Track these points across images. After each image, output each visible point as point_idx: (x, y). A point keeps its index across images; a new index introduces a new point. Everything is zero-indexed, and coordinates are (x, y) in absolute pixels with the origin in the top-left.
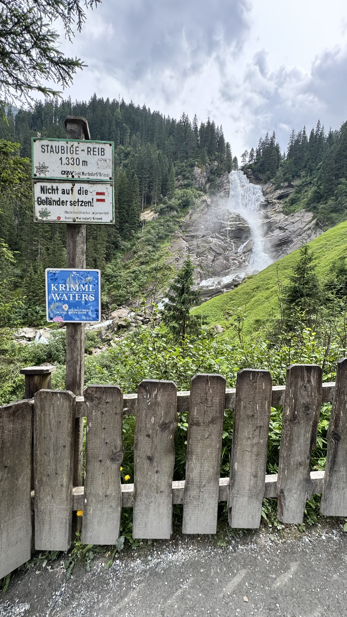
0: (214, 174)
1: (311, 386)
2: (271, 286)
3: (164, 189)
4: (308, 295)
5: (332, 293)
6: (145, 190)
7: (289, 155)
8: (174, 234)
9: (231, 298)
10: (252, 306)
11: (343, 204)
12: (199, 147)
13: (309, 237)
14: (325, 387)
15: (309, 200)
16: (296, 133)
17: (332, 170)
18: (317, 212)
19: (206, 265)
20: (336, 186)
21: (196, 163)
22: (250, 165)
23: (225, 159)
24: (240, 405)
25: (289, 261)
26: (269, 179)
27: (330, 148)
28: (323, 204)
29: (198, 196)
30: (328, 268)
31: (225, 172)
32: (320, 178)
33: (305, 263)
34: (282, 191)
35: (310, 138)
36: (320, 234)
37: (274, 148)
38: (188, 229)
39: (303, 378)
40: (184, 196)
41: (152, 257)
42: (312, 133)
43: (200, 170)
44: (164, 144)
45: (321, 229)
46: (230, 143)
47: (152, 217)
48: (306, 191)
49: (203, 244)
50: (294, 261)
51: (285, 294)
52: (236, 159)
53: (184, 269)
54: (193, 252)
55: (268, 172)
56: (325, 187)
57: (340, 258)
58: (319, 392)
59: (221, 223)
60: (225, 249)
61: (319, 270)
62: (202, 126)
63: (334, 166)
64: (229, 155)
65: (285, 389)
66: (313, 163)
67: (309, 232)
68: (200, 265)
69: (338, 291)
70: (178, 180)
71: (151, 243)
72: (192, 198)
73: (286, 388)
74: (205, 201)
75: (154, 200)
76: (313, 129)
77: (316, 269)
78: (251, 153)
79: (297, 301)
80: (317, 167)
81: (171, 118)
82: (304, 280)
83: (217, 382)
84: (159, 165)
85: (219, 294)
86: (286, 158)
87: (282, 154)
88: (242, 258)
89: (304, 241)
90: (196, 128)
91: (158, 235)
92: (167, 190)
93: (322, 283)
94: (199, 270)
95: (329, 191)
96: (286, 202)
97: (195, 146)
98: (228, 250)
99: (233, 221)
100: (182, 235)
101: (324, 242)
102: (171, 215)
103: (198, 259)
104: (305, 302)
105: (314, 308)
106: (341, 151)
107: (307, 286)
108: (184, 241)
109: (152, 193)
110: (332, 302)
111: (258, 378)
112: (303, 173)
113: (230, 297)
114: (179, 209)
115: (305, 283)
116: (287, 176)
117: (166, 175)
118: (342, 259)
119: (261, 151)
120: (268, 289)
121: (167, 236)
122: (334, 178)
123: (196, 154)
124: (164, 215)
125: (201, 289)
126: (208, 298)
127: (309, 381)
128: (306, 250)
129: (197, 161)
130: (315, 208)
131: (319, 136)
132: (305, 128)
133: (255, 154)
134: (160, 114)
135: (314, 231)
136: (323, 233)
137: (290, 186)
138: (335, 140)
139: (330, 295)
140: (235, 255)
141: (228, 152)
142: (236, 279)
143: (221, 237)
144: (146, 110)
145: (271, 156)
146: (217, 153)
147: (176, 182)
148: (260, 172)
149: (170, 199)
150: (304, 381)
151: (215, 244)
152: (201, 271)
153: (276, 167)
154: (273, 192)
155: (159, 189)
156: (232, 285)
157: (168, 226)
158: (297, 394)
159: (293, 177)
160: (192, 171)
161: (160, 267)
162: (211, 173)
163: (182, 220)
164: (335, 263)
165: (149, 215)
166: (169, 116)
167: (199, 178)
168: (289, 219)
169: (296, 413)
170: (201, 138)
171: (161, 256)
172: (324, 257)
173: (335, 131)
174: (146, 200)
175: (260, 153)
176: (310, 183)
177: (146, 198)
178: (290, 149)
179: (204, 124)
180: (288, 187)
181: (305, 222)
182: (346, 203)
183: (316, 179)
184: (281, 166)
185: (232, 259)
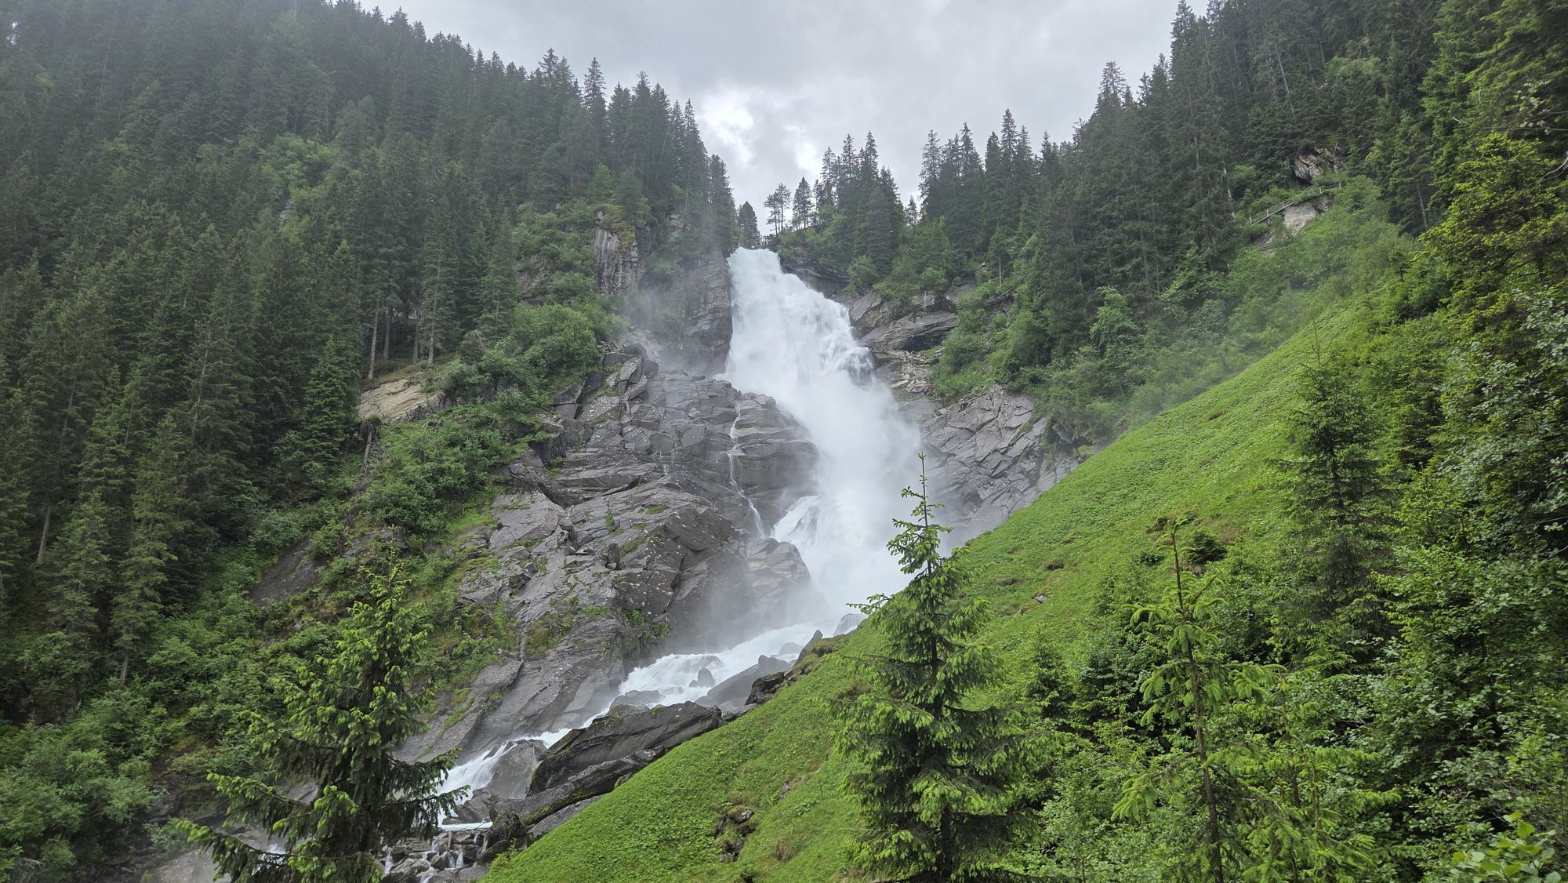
0: (669, 256)
3: (470, 302)
6: (386, 303)
7: (928, 207)
8: (506, 476)
11: (1124, 370)
15: (1014, 355)
16: (942, 143)
17: (1071, 260)
18: (1043, 393)
19: (649, 600)
20: (1092, 310)
21: (600, 215)
23: (709, 208)
26: (869, 281)
27: (1054, 194)
28: (1062, 369)
29: (608, 332)
32: (1036, 285)
34: (920, 324)
35: (988, 162)
36: (1068, 472)
37: (877, 184)
38: (570, 457)
40: (552, 332)
42: (992, 146)
45: (1069, 453)
46: (724, 159)
47: (414, 407)
48: (999, 326)
54: (590, 547)
55: (864, 259)
56: (1057, 312)
60: (725, 534)
63: (1074, 248)
64: (723, 197)
66: (1009, 235)
67: (1030, 464)
70: (529, 271)
71: (399, 513)
74: (637, 351)
75: (423, 343)
80: (1024, 249)
84: (448, 215)
85: (697, 728)
86: (919, 218)
87: (906, 205)
88: (793, 568)
89: (1017, 497)
90: (598, 102)
91: (434, 481)
92: (480, 306)
94: (615, 622)
95: (1073, 328)
96: (937, 361)
98: (736, 537)
99: (750, 426)
100: (541, 479)
102: (497, 402)
106: (1087, 202)
108: (551, 505)
109: (417, 316)
112: (982, 269)
114: (531, 380)
116: (930, 272)
117: (480, 250)
121: (476, 483)
122: (1080, 284)
123: (601, 186)
124: (465, 399)
125: (623, 709)
129: (602, 209)
130: (1035, 380)
133: (814, 200)
135: (1045, 464)
136: (1075, 467)
137: (941, 306)
138: (1066, 171)
141: (718, 187)
143: (705, 485)
145: (867, 208)
146: (676, 187)
147: (522, 279)
148: (834, 256)
149: (493, 337)
153: (889, 244)
154: (887, 325)
155: (445, 302)
157: (483, 446)
159: (951, 277)
163: (546, 419)
165: (401, 398)
166: (495, 56)
173: (1063, 144)
174: (391, 341)
175: (830, 195)
176: (1010, 299)
177: (391, 331)
178: (930, 190)
179: (627, 91)
180: (938, 309)
181: (1011, 429)
182: (1135, 367)
183: (1025, 287)
184: (904, 240)
185: (753, 572)
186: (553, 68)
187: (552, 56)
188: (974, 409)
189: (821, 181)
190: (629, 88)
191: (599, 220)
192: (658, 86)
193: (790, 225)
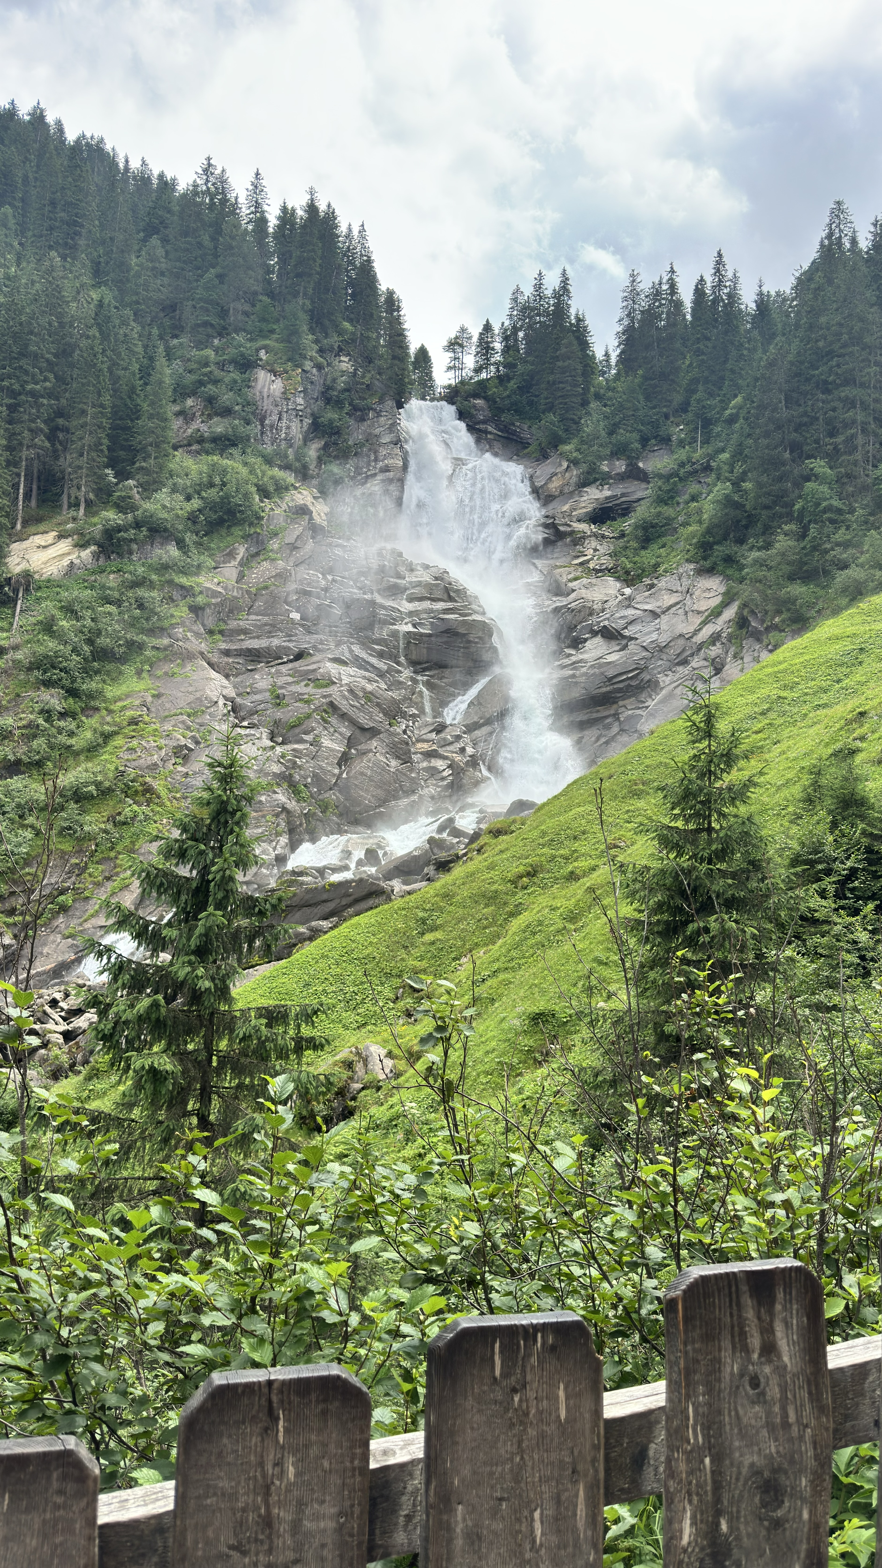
0: (338, 404)
1: (781, 1370)
2: (583, 864)
3: (123, 448)
4: (730, 904)
5: (823, 894)
6: (34, 446)
7: (624, 359)
8: (166, 641)
9: (423, 921)
10: (514, 953)
11: (827, 551)
12: (271, 295)
13: (718, 671)
14: (841, 1370)
15: (709, 531)
16: (645, 285)
17: (779, 427)
18: (737, 575)
19: (315, 776)
20: (798, 485)
21: (262, 354)
22: (481, 383)
23: (382, 351)
24: (449, 1529)
25: (648, 762)
26: (555, 442)
27: (765, 352)
28: (759, 549)
29: (271, 489)
30: (796, 791)
31: (381, 401)
32: (738, 454)
33: (708, 773)
34: (607, 493)
35: (694, 310)
36: (757, 660)
37: (569, 330)
38: (233, 624)
39: (743, 1335)
40: (212, 485)
41: (63, 739)
42: (699, 291)
43: (277, 386)
44: (123, 266)
45: (759, 640)
46: (400, 293)
47: (66, 562)
48: (694, 498)
49: (300, 688)
50: (666, 765)
51: (642, 900)
52: (423, 355)
53: (206, 795)
54: (255, 719)
55: (551, 417)
56: (760, 485)
57: (835, 754)
58: (815, 1397)
59: (373, 603)
60: (393, 712)
61: (765, 799)
62: (287, 215)
63: (784, 413)
64: (398, 338)
65: (660, 1401)
66: (711, 395)
67: (715, 651)
68: (287, 780)
69: (842, 884)
70: (186, 416)
71: (55, 674)
72: (247, 496)
73: (669, 1399)
74: (303, 511)
75: (74, 492)
76: (702, 279)
77: (754, 794)
78: (481, 339)
79: (692, 927)
80: (728, 412)
81: (156, 173)
82: (710, 842)
83: (324, 1413)
84: (98, 349)
85: (371, 902)
86: (614, 372)
87: (599, 355)
88: (463, 750)
89: (700, 686)
90: (261, 222)
91: (90, 642)
92: (134, 453)
93: (780, 851)
94: (282, 797)
95: (775, 503)
96: (623, 535)
97: (259, 288)
98: (404, 715)
99: (421, 599)
100: (203, 647)
101: (771, 690)
102: (153, 560)
103: (279, 749)
104: (725, 934)
105: (759, 956)
106: (802, 363)
107: (723, 866)
108: (213, 674)
109: (67, 462)
110: (826, 928)
111: (534, 1360)
112: (678, 431)
113: (421, 914)
114: (189, 538)
115: (716, 852)
116: (623, 435)
117: (133, 390)
118: (845, 759)
119: (521, 334)
120: (573, 877)
121: (133, 647)
122: (787, 455)
123: (263, 320)
124: (120, 555)
125: (291, 883)
126: (325, 924)
127: (769, 1349)
128: (709, 720)
129: (265, 347)
130: (729, 560)
131: (725, 306)
132: (672, 271)
133: (498, 346)
134: (108, 147)
135: (732, 650)
136: (764, 655)
137: (635, 474)
138: (780, 326)
139: (815, 902)
140: (433, 735)
141: (392, 327)
142: (445, 835)
143: (374, 661)
144: (46, 126)
145: (557, 358)
146: (347, 325)
147: (177, 424)
148: (519, 412)
149: (149, 488)
150: (746, 1349)
151: (351, 691)
152: (292, 805)
153: (578, 400)
154: (571, 493)
155: (96, 447)
156: (428, 864)
157: (141, 606)
158: (721, 1425)
159: (644, 441)
160: (248, 384)
161: (98, 784)
162: (328, 401)
163: (206, 581)
164: (819, 773)
165: (52, 552)
166: (144, 162)
167: (275, 418)
168: (639, 598)
169: (724, 1527)
170: (283, 261)
171: (107, 737)
172: (777, 749)
173: (778, 294)
174: (39, 488)
175: (516, 340)
176: (707, 468)
177: (39, 478)
178: (627, 339)
179: (293, 210)
180: (629, 477)
181: (699, 612)
182: (838, 549)
183: (725, 456)
184: (598, 397)
185: (421, 753)
186: (211, 179)
187: (209, 165)
188: (660, 590)
189: (507, 323)
190: (297, 206)
191: (261, 360)
192: (329, 206)
193: (471, 374)
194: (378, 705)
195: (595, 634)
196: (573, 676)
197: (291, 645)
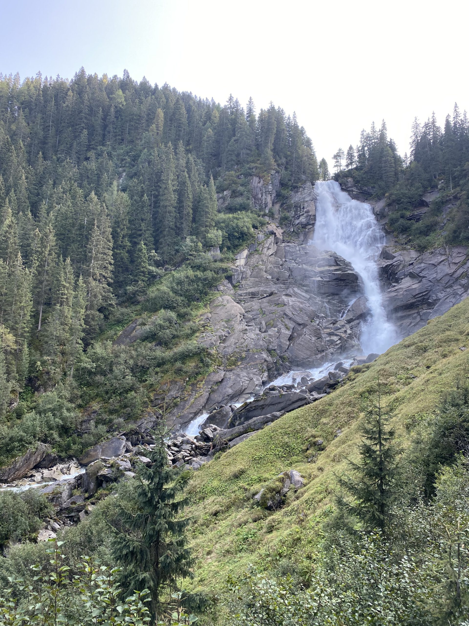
0: (287, 187)
15: (458, 226)
19: (279, 346)
22: (349, 171)
29: (258, 225)
31: (305, 183)
43: (261, 182)
49: (272, 308)
52: (324, 163)
54: (253, 322)
59: (303, 269)
60: (313, 316)
62: (263, 113)
68: (267, 348)
72: (248, 229)
74: (272, 233)
76: (448, 116)
78: (348, 153)
85: (299, 403)
88: (345, 331)
94: (264, 356)
98: (318, 317)
99: (323, 266)
100: (231, 293)
108: (235, 304)
112: (441, 183)
119: (366, 148)
125: (269, 393)
126: (278, 413)
131: (460, 125)
132: (434, 114)
133: (356, 154)
140: (332, 325)
142: (337, 371)
143: (304, 294)
145: (383, 157)
151: (293, 308)
152: (269, 359)
160: (249, 183)
162: (282, 186)
167: (260, 195)
168: (426, 259)
175: (364, 151)
185: (327, 334)
186: (232, 102)
187: (231, 97)
188: (436, 254)
189: (359, 145)
190: (266, 109)
191: (254, 172)
193: (344, 167)
194: (305, 313)
195: (406, 276)
196: (396, 295)
197: (268, 289)
